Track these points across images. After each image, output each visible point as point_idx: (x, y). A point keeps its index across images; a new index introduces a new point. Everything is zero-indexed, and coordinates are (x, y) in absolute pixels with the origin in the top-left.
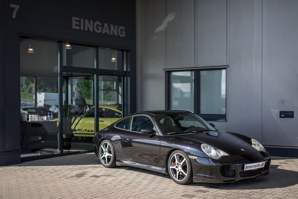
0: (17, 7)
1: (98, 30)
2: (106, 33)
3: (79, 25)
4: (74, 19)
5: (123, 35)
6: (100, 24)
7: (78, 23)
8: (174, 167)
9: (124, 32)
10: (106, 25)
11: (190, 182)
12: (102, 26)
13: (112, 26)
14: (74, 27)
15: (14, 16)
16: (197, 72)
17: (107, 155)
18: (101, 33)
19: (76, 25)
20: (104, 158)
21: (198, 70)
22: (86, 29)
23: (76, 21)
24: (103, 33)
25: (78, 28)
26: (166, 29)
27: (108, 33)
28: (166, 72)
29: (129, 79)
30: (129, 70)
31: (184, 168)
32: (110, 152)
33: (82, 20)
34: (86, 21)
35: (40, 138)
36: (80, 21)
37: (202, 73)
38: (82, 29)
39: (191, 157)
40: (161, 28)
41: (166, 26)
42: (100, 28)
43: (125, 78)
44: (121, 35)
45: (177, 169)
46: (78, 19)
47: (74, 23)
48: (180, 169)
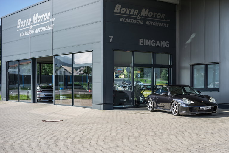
0: (112, 37)
1: (154, 44)
2: (158, 46)
3: (143, 43)
4: (140, 40)
5: (168, 46)
6: (155, 41)
7: (142, 42)
8: (173, 109)
9: (169, 45)
10: (158, 42)
11: (179, 115)
12: (156, 43)
13: (161, 42)
14: (140, 44)
15: (111, 41)
16: (206, 65)
17: (150, 105)
18: (155, 46)
19: (141, 43)
20: (149, 107)
21: (206, 64)
22: (147, 45)
23: (141, 41)
24: (156, 46)
25: (142, 44)
26: (191, 42)
27: (159, 46)
28: (191, 65)
29: (172, 69)
30: (172, 65)
31: (177, 109)
32: (152, 104)
33: (145, 40)
34: (147, 40)
35: (125, 100)
36: (143, 41)
37: (209, 66)
38: (145, 44)
39: (179, 104)
40: (189, 41)
41: (191, 40)
42: (155, 43)
43: (170, 69)
44: (167, 46)
45: (174, 109)
46: (142, 40)
47: (140, 42)
48: (175, 109)
